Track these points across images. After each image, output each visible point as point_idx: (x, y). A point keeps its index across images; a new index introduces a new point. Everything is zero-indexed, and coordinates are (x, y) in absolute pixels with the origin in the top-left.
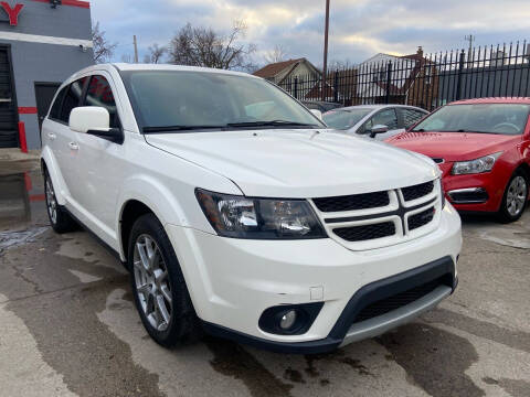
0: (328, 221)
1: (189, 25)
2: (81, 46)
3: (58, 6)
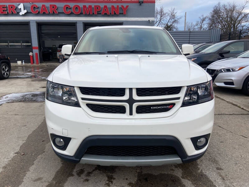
0: (83, 99)
1: (219, 4)
2: (149, 20)
3: (142, 4)
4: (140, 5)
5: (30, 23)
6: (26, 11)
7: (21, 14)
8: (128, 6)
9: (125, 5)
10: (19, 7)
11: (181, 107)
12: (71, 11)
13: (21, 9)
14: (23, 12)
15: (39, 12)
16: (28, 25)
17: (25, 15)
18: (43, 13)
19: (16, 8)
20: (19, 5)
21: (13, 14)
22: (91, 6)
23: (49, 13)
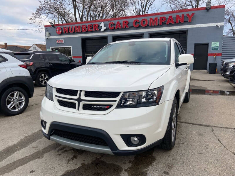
0: (56, 96)
2: (217, 26)
3: (209, 10)
4: (208, 11)
5: (108, 37)
6: (105, 28)
7: (102, 30)
8: (194, 14)
9: (190, 13)
10: (101, 26)
11: (116, 108)
12: (139, 24)
13: (102, 26)
14: (103, 29)
15: (114, 28)
16: (106, 39)
17: (105, 31)
18: (118, 28)
19: (99, 26)
20: (101, 23)
21: (96, 31)
22: (157, 18)
23: (122, 28)
